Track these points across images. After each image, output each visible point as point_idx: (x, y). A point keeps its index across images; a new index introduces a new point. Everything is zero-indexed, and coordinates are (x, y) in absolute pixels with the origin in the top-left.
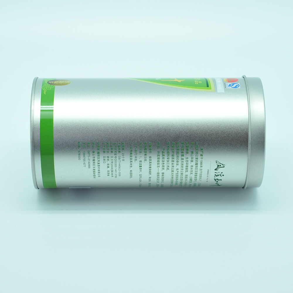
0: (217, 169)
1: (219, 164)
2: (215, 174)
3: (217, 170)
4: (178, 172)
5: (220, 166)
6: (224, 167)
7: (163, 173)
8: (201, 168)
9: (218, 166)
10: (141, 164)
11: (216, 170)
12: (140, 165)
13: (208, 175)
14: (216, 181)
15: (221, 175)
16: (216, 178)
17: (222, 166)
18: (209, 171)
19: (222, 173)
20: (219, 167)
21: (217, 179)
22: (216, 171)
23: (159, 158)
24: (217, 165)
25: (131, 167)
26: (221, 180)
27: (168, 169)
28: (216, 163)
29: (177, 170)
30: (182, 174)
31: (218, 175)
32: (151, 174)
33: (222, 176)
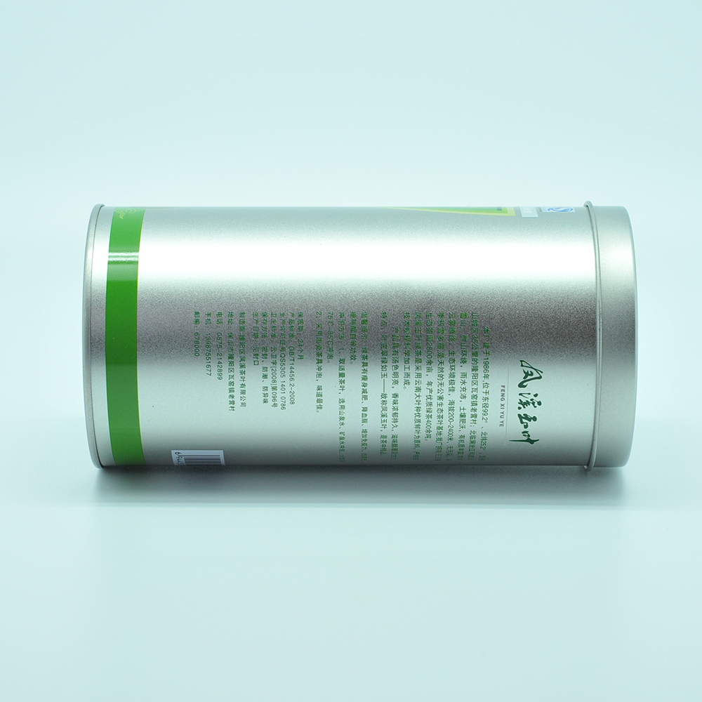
0: (525, 384)
1: (530, 370)
2: (521, 397)
3: (525, 386)
4: (431, 391)
5: (532, 374)
6: (540, 377)
7: (396, 396)
8: (486, 381)
9: (527, 374)
10: (343, 369)
11: (521, 385)
12: (341, 372)
13: (502, 403)
14: (522, 422)
15: (533, 403)
16: (522, 412)
17: (536, 375)
18: (506, 389)
19: (536, 395)
20: (529, 377)
21: (526, 417)
22: (522, 390)
23: (387, 352)
24: (524, 372)
25: (320, 375)
26: (535, 419)
27: (407, 383)
28: (522, 366)
29: (430, 387)
30: (441, 398)
31: (527, 403)
32: (365, 398)
33: (536, 404)
